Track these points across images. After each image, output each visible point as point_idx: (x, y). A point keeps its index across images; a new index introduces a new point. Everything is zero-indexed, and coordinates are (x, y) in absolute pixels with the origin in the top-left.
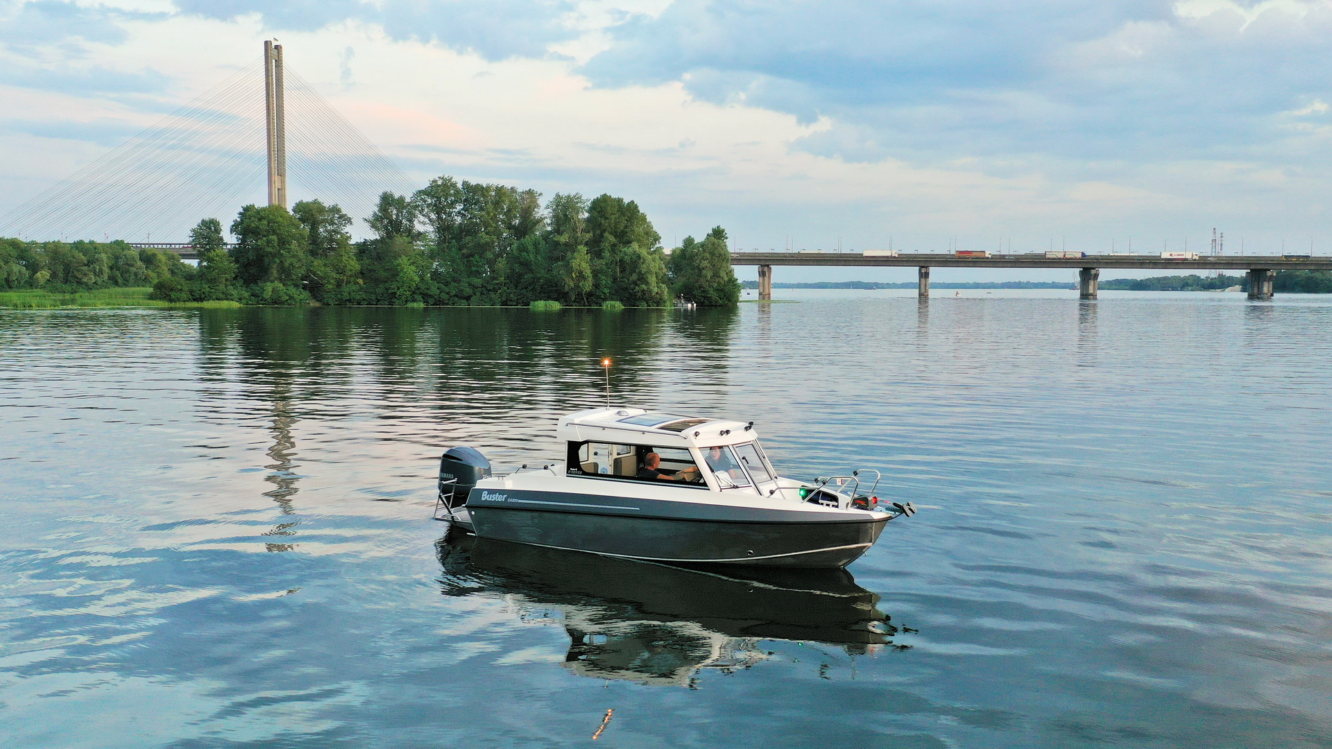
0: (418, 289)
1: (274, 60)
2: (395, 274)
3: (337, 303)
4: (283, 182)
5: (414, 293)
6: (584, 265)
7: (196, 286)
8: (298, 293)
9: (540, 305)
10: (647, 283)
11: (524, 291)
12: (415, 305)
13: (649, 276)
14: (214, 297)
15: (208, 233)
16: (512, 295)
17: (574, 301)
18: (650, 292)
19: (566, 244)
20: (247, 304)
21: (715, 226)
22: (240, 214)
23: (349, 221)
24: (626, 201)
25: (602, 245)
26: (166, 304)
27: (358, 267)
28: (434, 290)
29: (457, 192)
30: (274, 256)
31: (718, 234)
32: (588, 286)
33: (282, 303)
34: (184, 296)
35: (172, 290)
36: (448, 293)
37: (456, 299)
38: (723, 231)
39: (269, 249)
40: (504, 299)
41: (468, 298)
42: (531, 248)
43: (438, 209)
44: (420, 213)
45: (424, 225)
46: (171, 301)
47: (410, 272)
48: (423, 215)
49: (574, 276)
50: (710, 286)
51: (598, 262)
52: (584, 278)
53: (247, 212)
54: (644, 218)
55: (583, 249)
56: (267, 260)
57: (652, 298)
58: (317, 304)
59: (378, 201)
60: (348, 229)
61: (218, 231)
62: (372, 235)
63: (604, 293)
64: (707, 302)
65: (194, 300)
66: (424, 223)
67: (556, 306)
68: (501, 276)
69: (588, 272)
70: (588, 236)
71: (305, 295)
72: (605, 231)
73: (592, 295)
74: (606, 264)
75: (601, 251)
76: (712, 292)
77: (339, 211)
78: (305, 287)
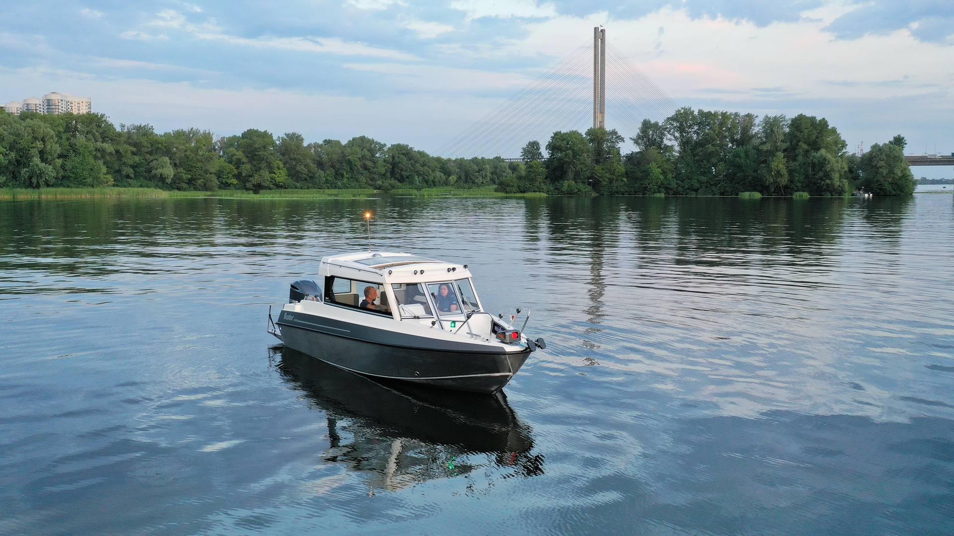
0: (663, 184)
1: (600, 39)
2: (647, 173)
3: (609, 194)
4: (603, 117)
5: (660, 187)
6: (781, 166)
7: (522, 184)
8: (584, 187)
9: (746, 195)
10: (831, 179)
11: (737, 185)
12: (658, 195)
13: (833, 173)
14: (532, 190)
15: (532, 149)
16: (727, 188)
17: (774, 192)
18: (833, 185)
19: (767, 151)
20: (552, 194)
21: (896, 135)
22: (552, 137)
23: (622, 140)
24: (819, 118)
25: (797, 151)
26: (504, 195)
27: (623, 170)
28: (674, 185)
29: (694, 117)
30: (569, 163)
31: (899, 141)
32: (784, 181)
33: (574, 194)
34: (514, 189)
35: (508, 186)
36: (683, 187)
37: (688, 191)
38: (903, 138)
39: (567, 159)
40: (722, 191)
41: (696, 190)
42: (742, 155)
43: (681, 129)
44: (669, 133)
45: (671, 141)
46: (507, 193)
47: (656, 171)
48: (671, 134)
49: (773, 174)
50: (885, 181)
51: (792, 164)
52: (781, 176)
53: (557, 136)
54: (834, 131)
55: (780, 154)
56: (565, 166)
57: (834, 190)
58: (597, 195)
59: (640, 125)
60: (620, 145)
61: (538, 149)
62: (636, 149)
63: (797, 186)
64: (882, 193)
65: (521, 192)
66: (670, 140)
67: (757, 195)
68: (720, 175)
69: (784, 171)
70: (785, 145)
71: (589, 188)
72: (799, 141)
73: (788, 188)
74: (799, 165)
75: (796, 155)
76: (887, 185)
77: (616, 133)
78: (589, 184)
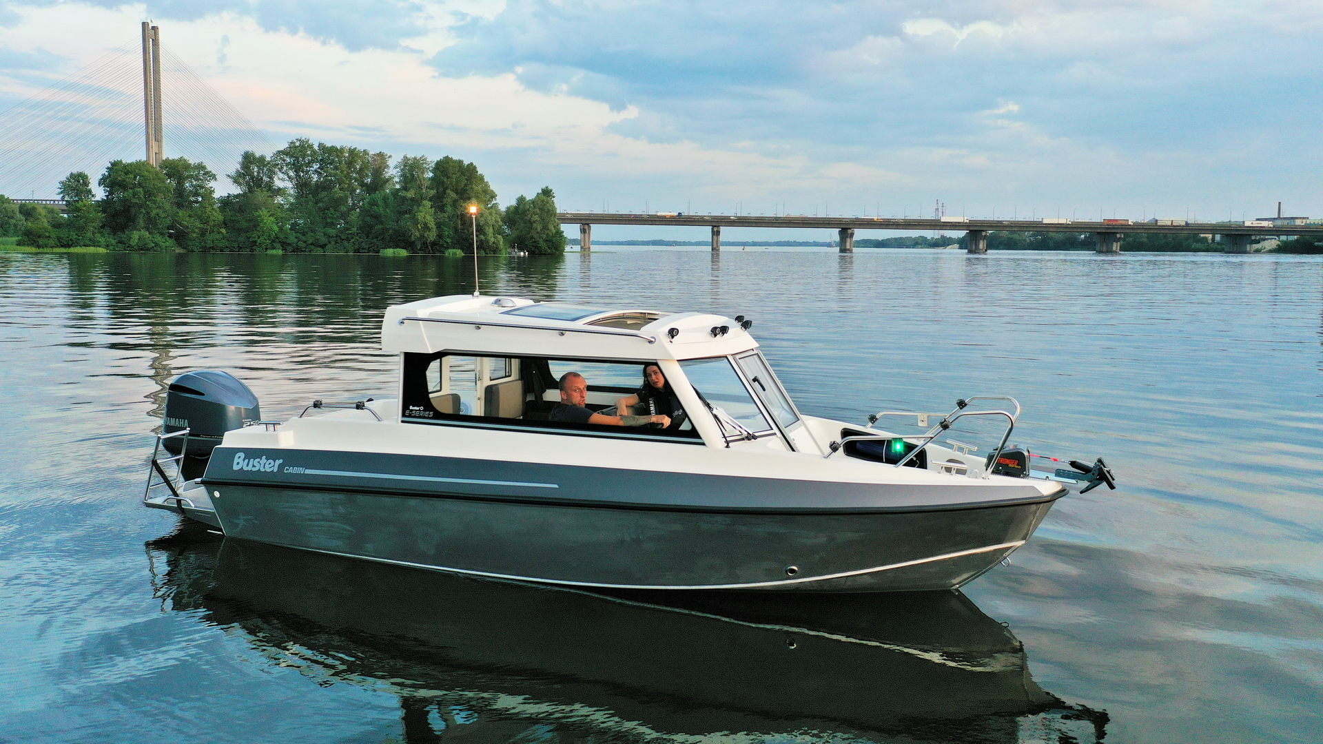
0: (278, 238)
1: (151, 40)
2: (255, 224)
3: (201, 250)
4: (160, 147)
5: (273, 241)
6: (428, 217)
7: (63, 233)
8: (164, 241)
9: (389, 252)
10: (485, 234)
11: (375, 240)
12: (274, 252)
13: (487, 228)
14: (82, 243)
15: (76, 184)
16: (363, 244)
17: (420, 250)
18: (487, 241)
19: (412, 199)
20: (114, 250)
21: (544, 187)
22: (108, 168)
23: (214, 177)
24: (466, 163)
25: (445, 201)
26: (34, 250)
27: (221, 218)
28: (292, 239)
29: (314, 152)
30: (141, 207)
31: (547, 192)
32: (432, 236)
33: (148, 249)
34: (51, 242)
35: (39, 237)
36: (305, 242)
37: (312, 247)
38: (551, 191)
39: (134, 201)
40: (357, 247)
41: (323, 246)
42: (380, 202)
43: (297, 167)
44: (280, 171)
45: (282, 182)
46: (39, 246)
47: (268, 222)
48: (283, 173)
49: (420, 227)
50: (540, 237)
51: (440, 215)
52: (429, 229)
53: (115, 167)
54: (482, 178)
55: (427, 203)
56: (133, 211)
57: (489, 247)
58: (182, 251)
59: (240, 159)
60: (212, 184)
61: (86, 184)
62: (236, 190)
63: (447, 243)
64: (537, 251)
65: (62, 246)
66: (283, 180)
67: (403, 253)
68: (353, 227)
69: (432, 224)
70: (433, 192)
71: (170, 242)
72: (447, 188)
73: (436, 244)
74: (449, 217)
75: (444, 206)
76: (542, 243)
77: (204, 168)
78: (170, 236)
